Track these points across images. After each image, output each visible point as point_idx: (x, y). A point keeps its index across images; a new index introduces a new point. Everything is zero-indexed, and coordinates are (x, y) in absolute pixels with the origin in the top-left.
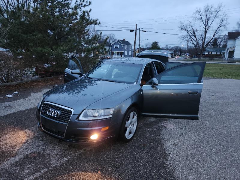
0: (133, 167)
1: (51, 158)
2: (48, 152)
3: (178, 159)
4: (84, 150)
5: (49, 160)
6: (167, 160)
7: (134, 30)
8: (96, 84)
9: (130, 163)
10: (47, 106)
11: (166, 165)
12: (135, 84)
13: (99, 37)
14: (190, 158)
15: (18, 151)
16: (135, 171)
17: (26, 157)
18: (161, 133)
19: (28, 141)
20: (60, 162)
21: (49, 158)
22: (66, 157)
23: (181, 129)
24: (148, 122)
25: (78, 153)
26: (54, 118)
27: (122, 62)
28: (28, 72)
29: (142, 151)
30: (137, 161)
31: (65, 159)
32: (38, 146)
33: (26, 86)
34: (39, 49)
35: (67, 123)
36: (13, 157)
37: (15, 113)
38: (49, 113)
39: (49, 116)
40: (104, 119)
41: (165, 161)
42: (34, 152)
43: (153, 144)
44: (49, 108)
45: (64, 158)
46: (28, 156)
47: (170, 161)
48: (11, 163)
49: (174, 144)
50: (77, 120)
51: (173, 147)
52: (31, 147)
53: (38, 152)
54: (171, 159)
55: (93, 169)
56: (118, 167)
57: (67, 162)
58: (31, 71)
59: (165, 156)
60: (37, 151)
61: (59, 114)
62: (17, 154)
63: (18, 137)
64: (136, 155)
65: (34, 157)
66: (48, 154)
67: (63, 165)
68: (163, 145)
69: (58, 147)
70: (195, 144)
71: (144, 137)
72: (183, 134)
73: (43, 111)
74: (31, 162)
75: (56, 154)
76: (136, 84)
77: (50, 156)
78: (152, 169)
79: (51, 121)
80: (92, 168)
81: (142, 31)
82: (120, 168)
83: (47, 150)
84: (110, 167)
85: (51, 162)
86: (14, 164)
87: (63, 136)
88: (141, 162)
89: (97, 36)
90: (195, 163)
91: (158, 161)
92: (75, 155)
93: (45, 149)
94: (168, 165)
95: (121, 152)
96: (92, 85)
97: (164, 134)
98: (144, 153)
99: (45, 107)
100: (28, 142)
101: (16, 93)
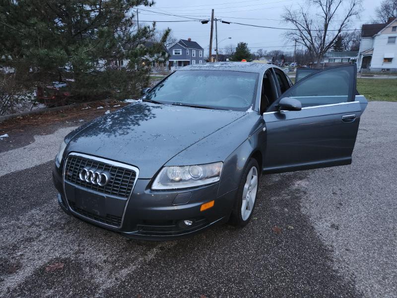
0: (271, 281)
1: (96, 271)
2: (86, 256)
3: (352, 257)
4: (162, 248)
5: (92, 276)
6: (332, 261)
7: (208, 21)
8: (154, 117)
9: (261, 272)
10: (78, 162)
11: (334, 271)
12: (250, 110)
13: (150, 31)
14: (374, 253)
15: (22, 259)
16: (277, 290)
17: (40, 272)
18: (301, 204)
19: (40, 235)
20: (116, 279)
21: (90, 270)
22: (125, 265)
23: (333, 194)
24: (269, 184)
25: (151, 256)
26: (95, 187)
27: (214, 69)
28: (23, 97)
29: (277, 243)
30: (273, 265)
31: (125, 272)
32: (62, 244)
33: (22, 123)
34: (43, 51)
35: (127, 197)
36: (11, 273)
37: (7, 176)
38: (83, 177)
39: (83, 183)
40: (205, 185)
41: (329, 263)
42: (57, 259)
43: (293, 228)
44: (83, 167)
45: (121, 268)
46: (44, 268)
47: (339, 263)
48: (8, 288)
49: (333, 226)
50: (149, 190)
51: (334, 233)
52: (49, 248)
53: (67, 259)
54: (338, 259)
55: (189, 290)
56: (239, 283)
57: (131, 279)
58: (29, 95)
59: (323, 252)
60: (63, 257)
61: (107, 179)
62: (19, 266)
63: (18, 227)
64: (268, 252)
65: (58, 270)
66: (87, 263)
67: (122, 286)
68: (313, 227)
69: (105, 245)
70: (372, 224)
71: (270, 214)
72: (341, 204)
73: (69, 173)
74: (54, 284)
75: (105, 261)
76: (252, 111)
77: (92, 265)
78: (309, 284)
79: (90, 193)
80: (186, 288)
81: (223, 22)
82: (243, 284)
83: (83, 253)
84: (223, 283)
85: (97, 281)
86: (15, 290)
87: (118, 225)
88: (282, 269)
89: (148, 30)
90: (386, 263)
91: (315, 263)
92: (145, 261)
93: (80, 250)
94: (337, 271)
95: (236, 249)
96: (146, 118)
97: (307, 205)
98: (281, 247)
99: (72, 164)
100: (41, 238)
101: (6, 137)
